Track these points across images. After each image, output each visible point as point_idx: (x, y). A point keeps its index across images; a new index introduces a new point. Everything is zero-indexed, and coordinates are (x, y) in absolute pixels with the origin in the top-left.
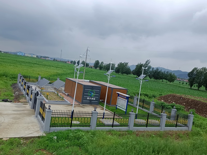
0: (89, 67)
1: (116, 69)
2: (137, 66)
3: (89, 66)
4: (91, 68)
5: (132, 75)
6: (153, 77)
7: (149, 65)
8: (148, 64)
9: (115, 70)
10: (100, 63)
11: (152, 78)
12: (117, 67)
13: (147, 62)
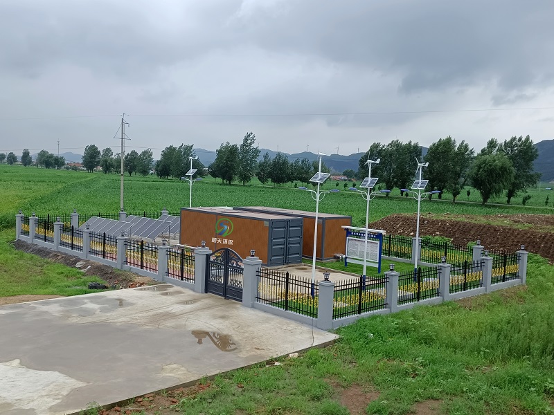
0: (67, 168)
1: (158, 166)
2: (219, 152)
3: (63, 164)
4: (75, 169)
5: (210, 179)
6: (269, 177)
7: (254, 146)
8: (251, 144)
9: (156, 170)
10: (102, 154)
11: (266, 180)
12: (161, 161)
13: (246, 139)
